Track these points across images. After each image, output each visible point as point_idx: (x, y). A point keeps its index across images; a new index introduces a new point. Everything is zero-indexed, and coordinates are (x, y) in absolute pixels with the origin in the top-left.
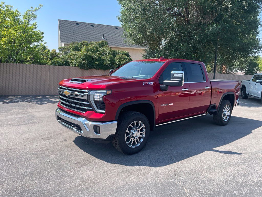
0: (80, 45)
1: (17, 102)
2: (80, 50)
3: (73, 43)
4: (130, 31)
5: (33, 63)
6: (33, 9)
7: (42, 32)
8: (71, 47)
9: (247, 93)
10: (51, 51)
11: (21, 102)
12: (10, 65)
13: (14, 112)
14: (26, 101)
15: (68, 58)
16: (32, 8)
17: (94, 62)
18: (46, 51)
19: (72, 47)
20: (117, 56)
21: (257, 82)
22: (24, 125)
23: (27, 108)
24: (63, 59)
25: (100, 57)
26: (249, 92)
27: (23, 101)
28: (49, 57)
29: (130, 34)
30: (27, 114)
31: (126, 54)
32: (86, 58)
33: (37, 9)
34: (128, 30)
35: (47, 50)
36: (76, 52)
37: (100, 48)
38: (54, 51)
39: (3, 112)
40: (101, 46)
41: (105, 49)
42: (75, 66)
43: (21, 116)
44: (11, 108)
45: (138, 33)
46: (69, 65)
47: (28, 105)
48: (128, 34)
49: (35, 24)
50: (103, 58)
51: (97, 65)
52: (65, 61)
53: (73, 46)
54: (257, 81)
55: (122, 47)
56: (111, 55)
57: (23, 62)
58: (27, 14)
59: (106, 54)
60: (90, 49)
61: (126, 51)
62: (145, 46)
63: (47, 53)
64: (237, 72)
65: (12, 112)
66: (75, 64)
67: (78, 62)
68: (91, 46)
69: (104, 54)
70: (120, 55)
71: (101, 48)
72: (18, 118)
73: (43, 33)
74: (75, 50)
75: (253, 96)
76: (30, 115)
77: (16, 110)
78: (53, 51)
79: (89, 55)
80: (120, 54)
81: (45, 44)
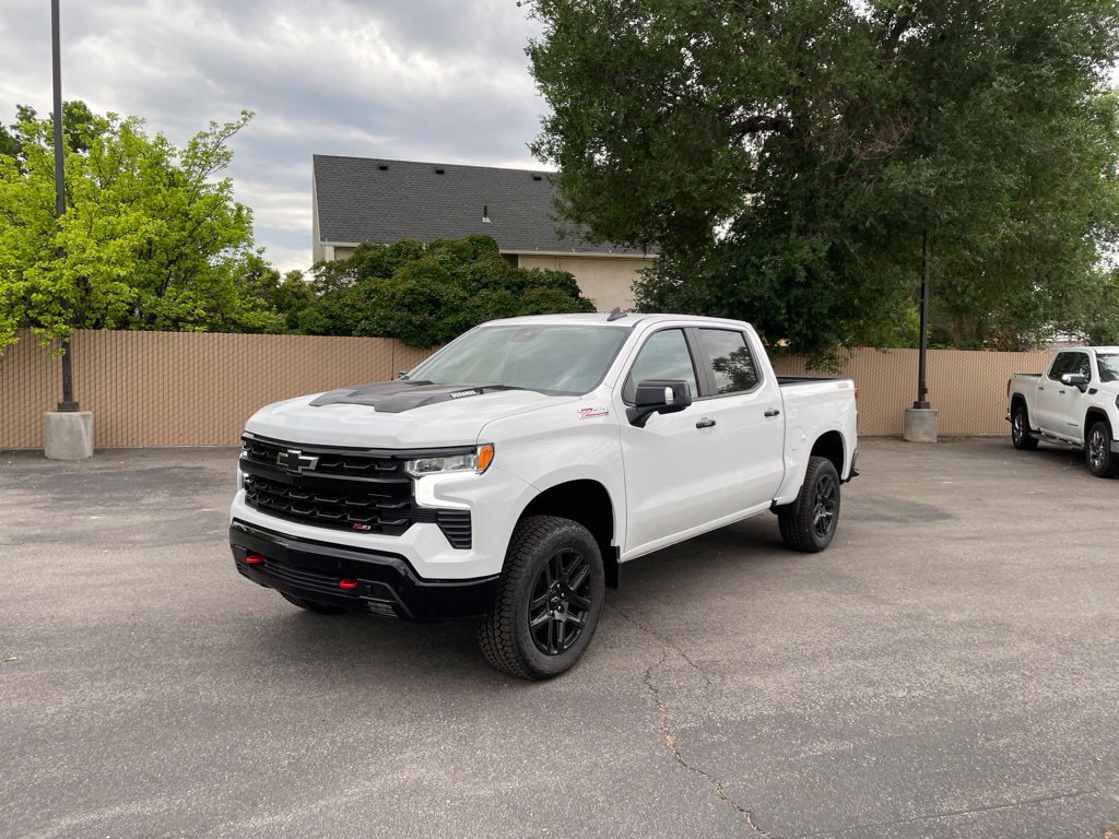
0: (391, 255)
2: (391, 275)
5: (213, 329)
6: (218, 130)
8: (356, 263)
9: (1033, 426)
10: (283, 279)
13: (149, 504)
15: (345, 307)
16: (213, 124)
18: (267, 276)
19: (361, 263)
20: (526, 293)
21: (1066, 383)
22: (186, 545)
24: (327, 308)
25: (465, 300)
26: (1039, 420)
30: (197, 511)
31: (563, 285)
33: (231, 129)
36: (375, 283)
37: (466, 265)
38: (296, 276)
39: (113, 505)
40: (468, 254)
41: (484, 266)
43: (174, 517)
49: (226, 186)
50: (475, 301)
52: (332, 317)
54: (1066, 377)
55: (557, 253)
56: (506, 288)
57: (180, 324)
58: (194, 146)
59: (488, 287)
60: (428, 269)
65: (142, 505)
70: (540, 290)
71: (470, 264)
72: (166, 522)
76: (205, 514)
77: (157, 499)
78: (289, 276)
79: (422, 293)
80: (543, 284)
81: (260, 252)
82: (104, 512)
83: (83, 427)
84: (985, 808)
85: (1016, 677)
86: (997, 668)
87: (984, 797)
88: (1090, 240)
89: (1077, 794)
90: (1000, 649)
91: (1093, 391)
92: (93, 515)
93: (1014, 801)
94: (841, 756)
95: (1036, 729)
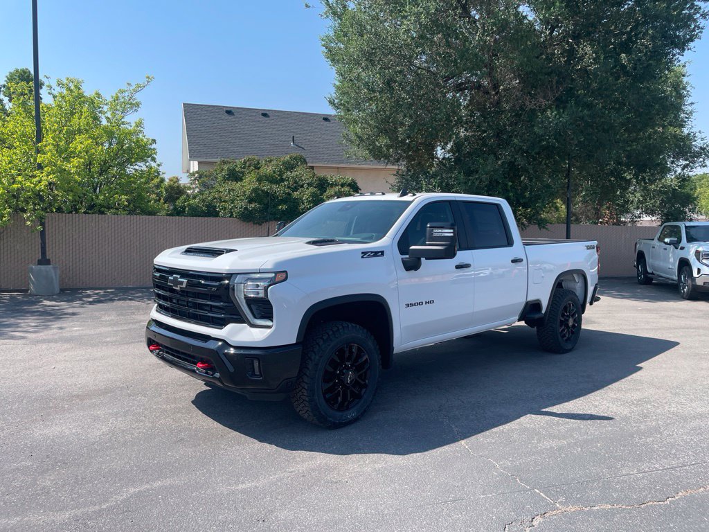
0: (241, 167)
1: (112, 300)
2: (241, 180)
3: (224, 162)
4: (359, 130)
5: (131, 213)
6: (131, 88)
7: (152, 140)
8: (218, 172)
9: (649, 270)
10: (167, 182)
11: (119, 300)
12: (77, 219)
13: (106, 321)
14: (130, 300)
15: (215, 198)
16: (129, 84)
17: (275, 206)
18: (156, 181)
19: (221, 172)
20: (328, 191)
21: (666, 243)
23: (133, 313)
24: (203, 200)
25: (289, 194)
26: (653, 267)
27: (124, 299)
28: (162, 196)
29: (359, 137)
30: (138, 324)
31: (349, 185)
32: (257, 196)
33: (140, 88)
34: (354, 127)
35: (158, 180)
36: (231, 185)
37: (289, 173)
38: (175, 180)
40: (290, 167)
41: (300, 174)
42: (230, 217)
44: (97, 314)
45: (378, 136)
46: (216, 214)
47: (131, 306)
48: (353, 138)
49: (139, 124)
50: (296, 194)
51: (283, 211)
52: (207, 206)
53: (223, 170)
54: (667, 240)
55: (339, 166)
56: (315, 187)
58: (118, 98)
59: (302, 186)
60: (266, 176)
61: (349, 177)
62: (397, 162)
63: (158, 186)
64: (642, 219)
65: (103, 321)
66: (232, 213)
67: (239, 206)
68: (267, 170)
69: (297, 186)
70: (337, 188)
71: (291, 172)
72: (122, 330)
73: (154, 141)
74: (228, 179)
75: (662, 277)
77: (111, 318)
78: (171, 180)
79: (262, 191)
80: (337, 185)
81: (159, 165)
82: (80, 326)
83: (53, 275)
84: (645, 472)
85: (650, 407)
86: (639, 403)
87: (645, 467)
88: (664, 158)
89: (695, 464)
90: (638, 393)
91: (682, 248)
92: (74, 327)
93: (661, 468)
94: (560, 448)
95: (665, 433)
